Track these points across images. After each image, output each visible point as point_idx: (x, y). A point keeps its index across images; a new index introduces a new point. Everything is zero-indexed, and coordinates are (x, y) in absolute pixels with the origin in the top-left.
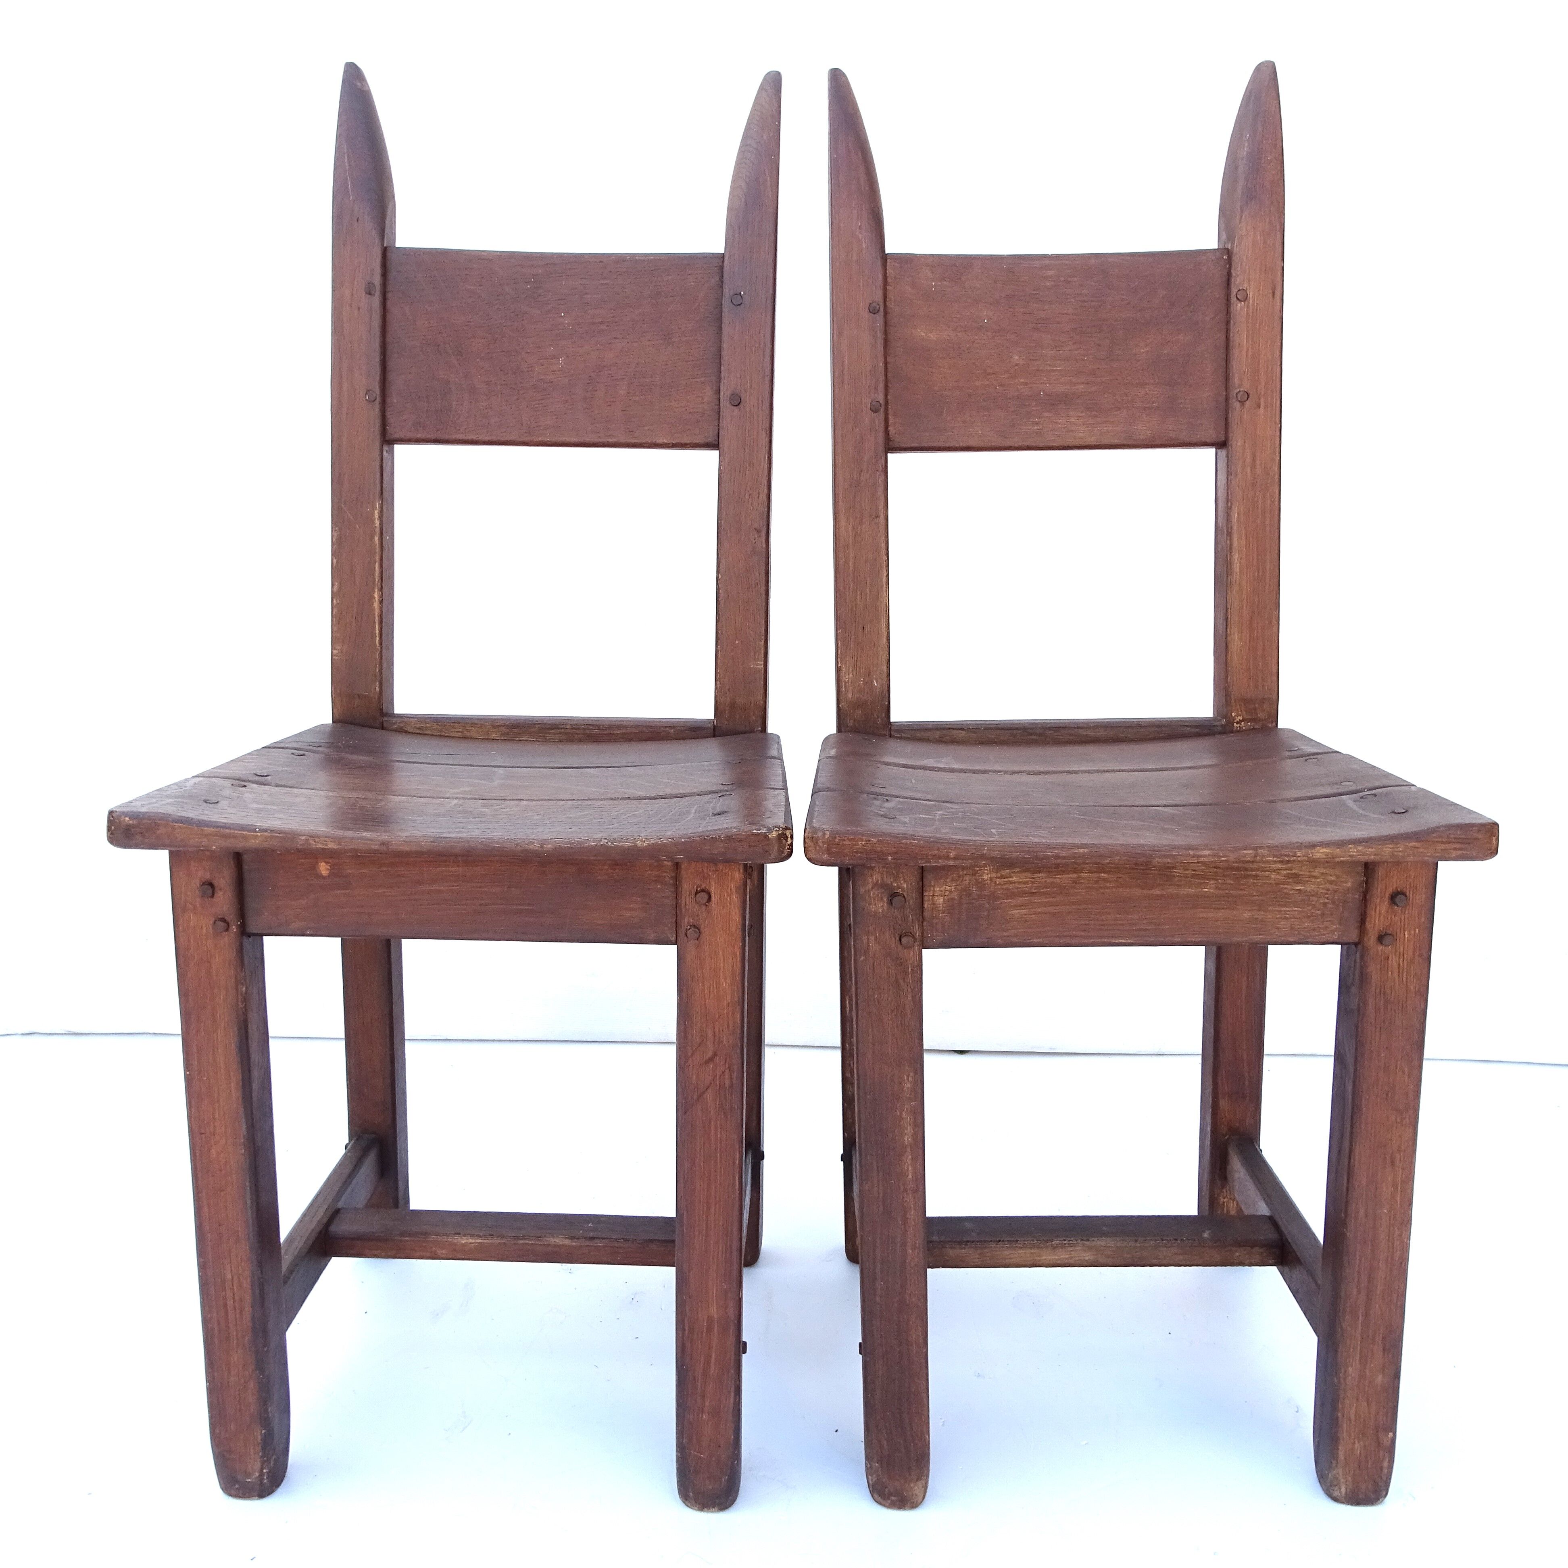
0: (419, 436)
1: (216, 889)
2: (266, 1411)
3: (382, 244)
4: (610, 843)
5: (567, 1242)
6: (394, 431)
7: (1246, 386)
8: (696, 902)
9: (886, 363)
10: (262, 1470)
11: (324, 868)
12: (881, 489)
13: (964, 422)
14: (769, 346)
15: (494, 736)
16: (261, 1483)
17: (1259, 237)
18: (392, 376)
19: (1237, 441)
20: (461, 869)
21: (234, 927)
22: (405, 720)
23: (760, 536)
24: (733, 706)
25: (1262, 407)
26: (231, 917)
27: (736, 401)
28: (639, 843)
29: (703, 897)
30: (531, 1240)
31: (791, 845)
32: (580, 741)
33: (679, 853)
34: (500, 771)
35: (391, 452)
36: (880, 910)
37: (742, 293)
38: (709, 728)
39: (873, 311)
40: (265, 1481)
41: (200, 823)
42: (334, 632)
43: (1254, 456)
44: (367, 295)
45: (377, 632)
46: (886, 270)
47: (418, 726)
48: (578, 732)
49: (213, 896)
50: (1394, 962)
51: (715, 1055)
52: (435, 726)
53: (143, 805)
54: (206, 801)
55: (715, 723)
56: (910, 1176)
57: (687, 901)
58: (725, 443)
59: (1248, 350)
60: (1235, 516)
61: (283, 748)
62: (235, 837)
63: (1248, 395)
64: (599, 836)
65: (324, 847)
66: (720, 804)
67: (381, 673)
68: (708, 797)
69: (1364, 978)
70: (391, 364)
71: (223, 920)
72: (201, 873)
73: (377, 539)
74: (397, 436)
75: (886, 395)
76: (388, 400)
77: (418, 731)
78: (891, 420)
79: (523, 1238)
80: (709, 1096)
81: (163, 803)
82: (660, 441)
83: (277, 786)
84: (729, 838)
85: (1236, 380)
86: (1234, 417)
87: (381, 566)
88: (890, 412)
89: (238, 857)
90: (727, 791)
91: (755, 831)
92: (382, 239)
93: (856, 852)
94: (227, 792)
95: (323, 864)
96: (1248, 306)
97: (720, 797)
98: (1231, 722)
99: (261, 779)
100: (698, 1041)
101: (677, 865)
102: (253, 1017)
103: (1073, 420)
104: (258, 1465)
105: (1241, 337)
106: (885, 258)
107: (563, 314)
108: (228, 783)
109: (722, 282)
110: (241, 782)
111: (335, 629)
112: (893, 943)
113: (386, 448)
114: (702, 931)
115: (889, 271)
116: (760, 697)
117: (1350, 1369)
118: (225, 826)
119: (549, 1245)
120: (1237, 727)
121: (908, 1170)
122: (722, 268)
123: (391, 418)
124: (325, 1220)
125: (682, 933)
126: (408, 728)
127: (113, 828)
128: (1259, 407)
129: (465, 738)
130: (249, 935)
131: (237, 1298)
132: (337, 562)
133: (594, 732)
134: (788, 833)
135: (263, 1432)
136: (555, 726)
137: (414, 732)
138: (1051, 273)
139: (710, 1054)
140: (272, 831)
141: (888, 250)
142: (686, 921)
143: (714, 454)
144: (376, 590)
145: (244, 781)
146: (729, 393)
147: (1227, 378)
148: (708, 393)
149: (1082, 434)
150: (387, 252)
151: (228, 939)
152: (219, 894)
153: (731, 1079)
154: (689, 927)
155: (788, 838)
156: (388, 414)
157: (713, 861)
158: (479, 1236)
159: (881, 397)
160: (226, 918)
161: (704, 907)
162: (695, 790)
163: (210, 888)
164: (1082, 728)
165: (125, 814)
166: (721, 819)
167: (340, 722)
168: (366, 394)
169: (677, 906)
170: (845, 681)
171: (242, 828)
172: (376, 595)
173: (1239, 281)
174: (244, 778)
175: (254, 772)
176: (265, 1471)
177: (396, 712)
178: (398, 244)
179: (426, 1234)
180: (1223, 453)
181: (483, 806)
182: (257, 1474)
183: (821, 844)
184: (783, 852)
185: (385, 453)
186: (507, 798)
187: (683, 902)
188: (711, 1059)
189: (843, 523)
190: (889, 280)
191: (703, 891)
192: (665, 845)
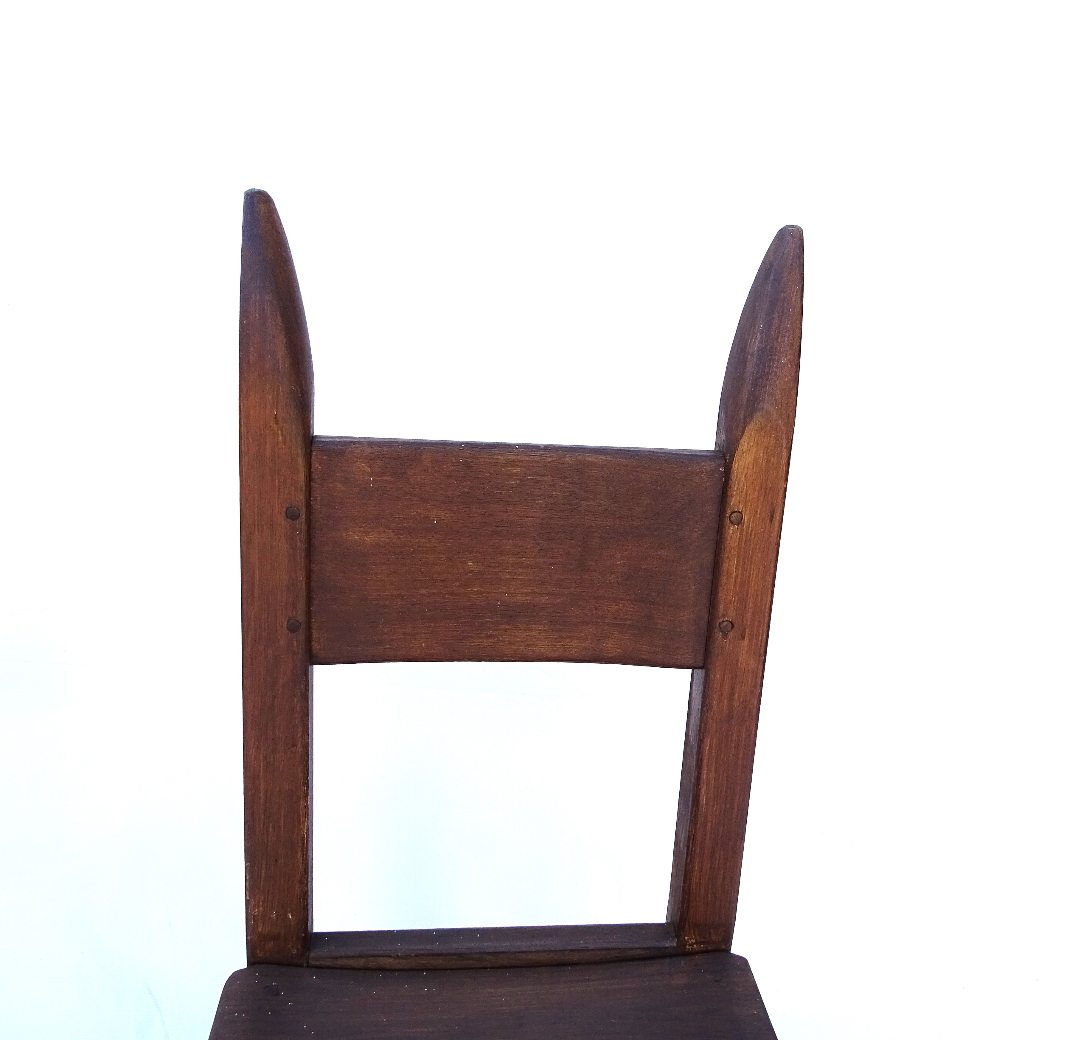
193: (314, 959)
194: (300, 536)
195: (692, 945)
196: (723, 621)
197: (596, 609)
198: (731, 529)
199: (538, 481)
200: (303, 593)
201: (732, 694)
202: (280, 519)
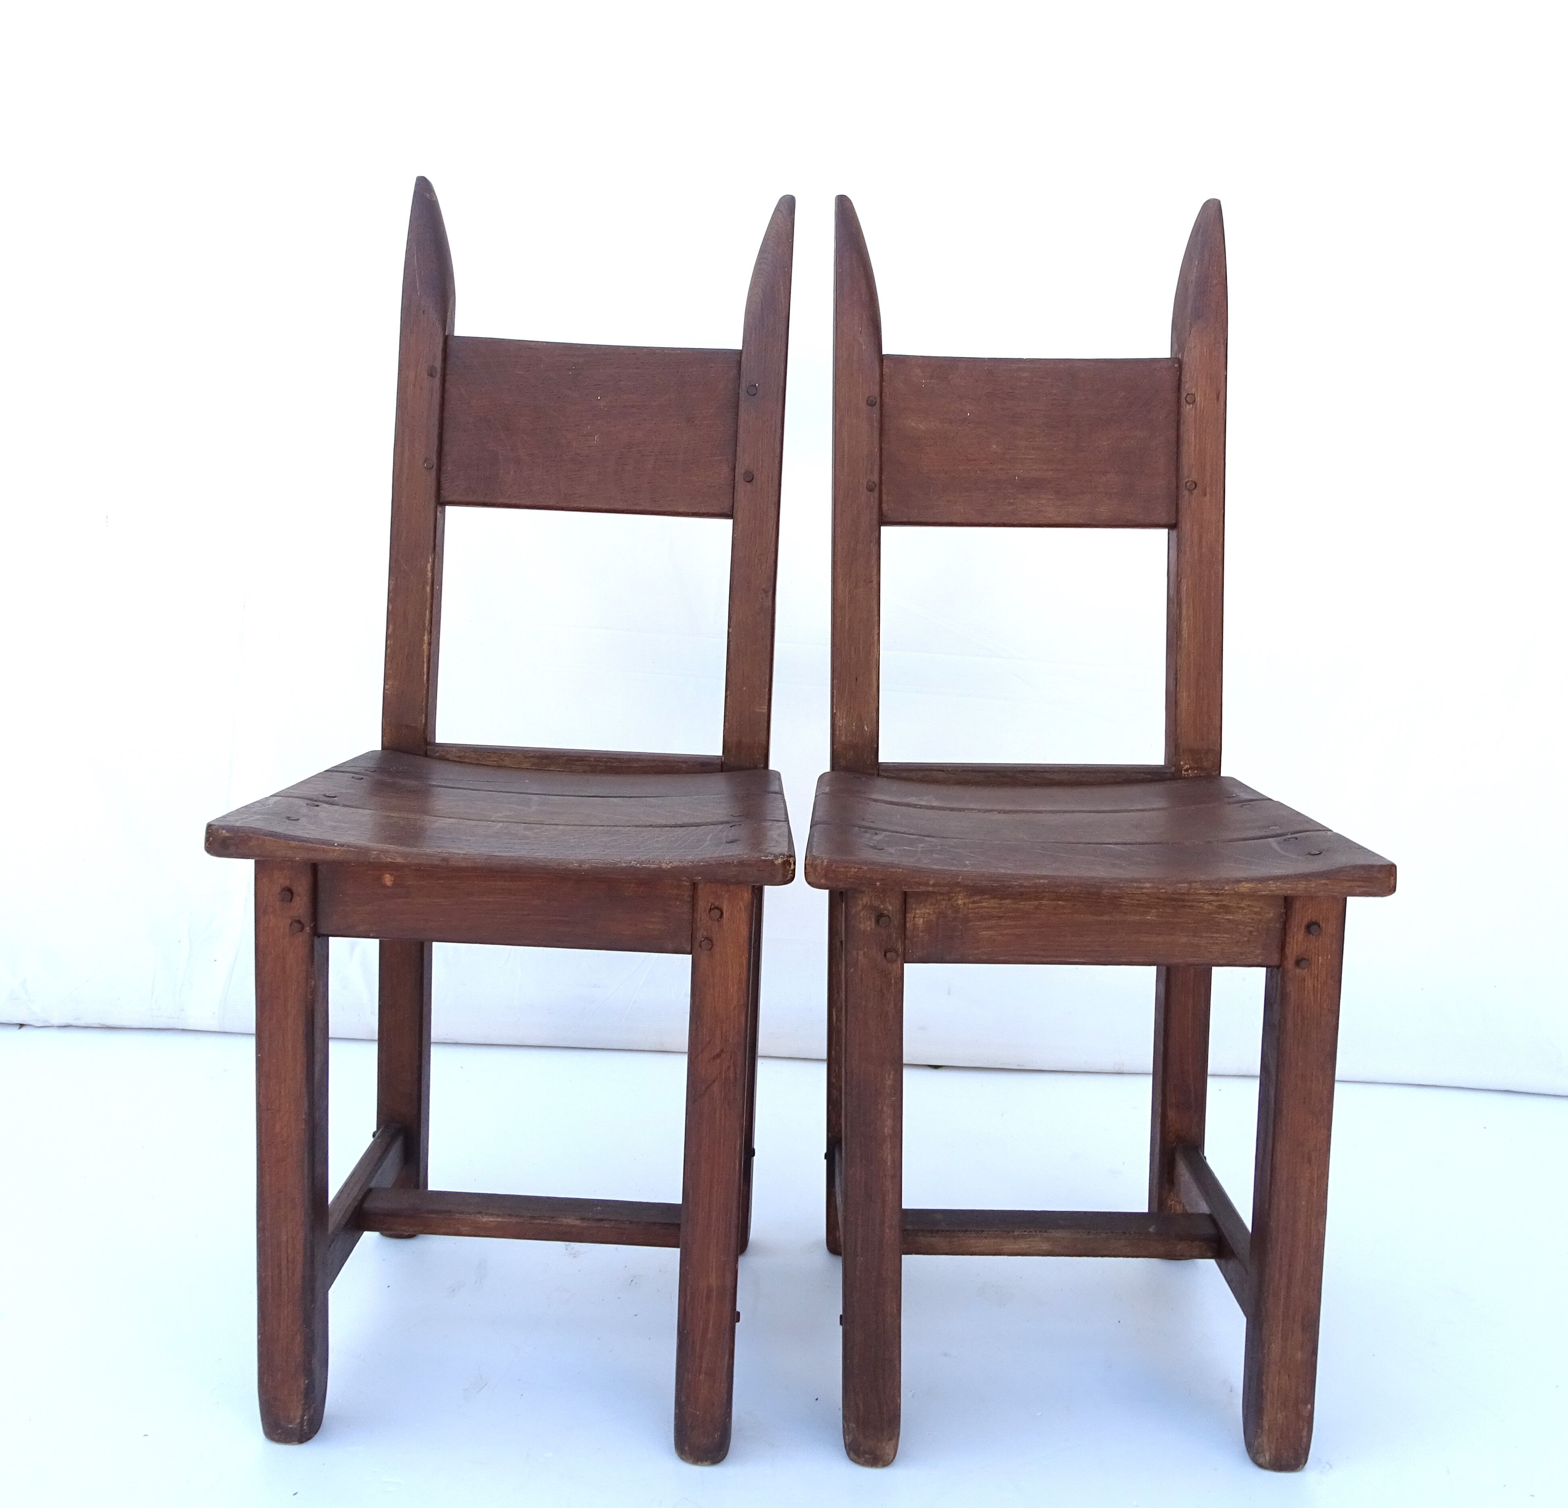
0: (469, 499)
1: (294, 895)
2: (310, 1362)
3: (444, 334)
4: (638, 865)
5: (578, 1222)
6: (446, 494)
7: (1194, 476)
8: (710, 917)
9: (881, 449)
10: (303, 1416)
11: (388, 880)
12: (875, 558)
13: (948, 501)
14: (779, 430)
15: (525, 765)
16: (302, 1430)
17: (1205, 350)
18: (446, 447)
19: (1186, 525)
20: (507, 883)
21: (308, 928)
22: (448, 749)
23: (767, 596)
24: (739, 744)
25: (1208, 495)
26: (306, 920)
27: (750, 478)
28: (664, 866)
29: (716, 913)
30: (545, 1220)
31: (794, 870)
32: (602, 772)
33: (697, 874)
34: (535, 798)
35: (443, 512)
36: (869, 929)
37: (757, 385)
38: (717, 764)
39: (871, 404)
40: (305, 1427)
41: (287, 838)
42: (387, 670)
43: (1201, 537)
44: (429, 377)
45: (425, 670)
46: (883, 368)
47: (458, 754)
48: (601, 764)
49: (291, 900)
50: (1309, 983)
51: (722, 1051)
52: (474, 755)
53: (237, 821)
54: (288, 818)
55: (723, 759)
56: (889, 1164)
57: (702, 916)
58: (739, 515)
59: (1195, 445)
60: (1184, 588)
61: (343, 772)
62: (315, 850)
63: (1196, 485)
64: (630, 858)
65: (392, 861)
66: (732, 833)
67: (427, 707)
68: (721, 827)
69: (1284, 996)
70: (447, 436)
71: (299, 922)
72: (281, 879)
73: (428, 589)
74: (450, 499)
75: (880, 478)
76: (443, 468)
77: (457, 759)
78: (884, 498)
79: (539, 1218)
80: (716, 1087)
81: (253, 818)
82: (681, 510)
83: (345, 806)
84: (741, 863)
85: (1185, 471)
86: (1184, 505)
87: (431, 612)
88: (884, 491)
89: (314, 867)
90: (738, 822)
91: (763, 858)
92: (444, 329)
93: (850, 878)
94: (305, 810)
95: (388, 875)
96: (1196, 409)
97: (731, 827)
98: (1179, 769)
99: (330, 800)
100: (708, 1039)
101: (694, 886)
102: (318, 1008)
103: (1043, 502)
104: (299, 1413)
105: (1189, 434)
106: (881, 358)
107: (599, 398)
108: (302, 803)
109: (740, 375)
110: (313, 802)
111: (388, 666)
112: (879, 957)
113: (439, 509)
114: (715, 942)
115: (886, 370)
116: (764, 738)
117: (1273, 1345)
118: (307, 840)
119: (561, 1225)
120: (1185, 774)
121: (887, 1157)
122: (739, 363)
123: (445, 484)
124: (360, 1198)
125: (696, 945)
126: (449, 756)
127: (211, 839)
128: (1205, 495)
129: (499, 767)
130: (319, 936)
131: (290, 1258)
132: (393, 608)
133: (615, 764)
134: (791, 860)
135: (306, 1381)
136: (581, 758)
137: (454, 760)
138: (1026, 374)
139: (718, 1051)
140: (348, 846)
141: (885, 351)
142: (701, 934)
143: (729, 523)
144: (426, 634)
145: (316, 801)
146: (743, 471)
147: (1178, 469)
148: (725, 469)
149: (1051, 513)
150: (448, 339)
151: (302, 938)
152: (297, 900)
153: (736, 1073)
154: (703, 939)
155: (791, 864)
156: (442, 479)
157: (725, 882)
158: (498, 1216)
159: (875, 478)
160: (301, 920)
161: (716, 923)
162: (709, 820)
163: (289, 894)
164: (1047, 772)
165: (223, 828)
166: (734, 845)
167: (388, 749)
168: (425, 462)
169: (693, 922)
170: (839, 727)
171: (324, 842)
172: (426, 638)
173: (1188, 386)
174: (314, 798)
175: (323, 793)
176: (305, 1418)
177: (437, 741)
178: (456, 333)
179: (449, 1212)
180: (1174, 533)
181: (525, 829)
182: (298, 1421)
183: (820, 871)
184: (786, 876)
185: (438, 514)
186: (545, 823)
187: (699, 916)
188: (718, 1056)
189: (840, 586)
190: (885, 378)
191: (717, 908)
192: (685, 868)
193: (883, 771)
194: (876, 416)
195: (1186, 770)
196: (1188, 482)
197: (1090, 481)
198: (1187, 409)
199: (1041, 383)
200: (877, 463)
201: (1200, 542)
202: (863, 405)
